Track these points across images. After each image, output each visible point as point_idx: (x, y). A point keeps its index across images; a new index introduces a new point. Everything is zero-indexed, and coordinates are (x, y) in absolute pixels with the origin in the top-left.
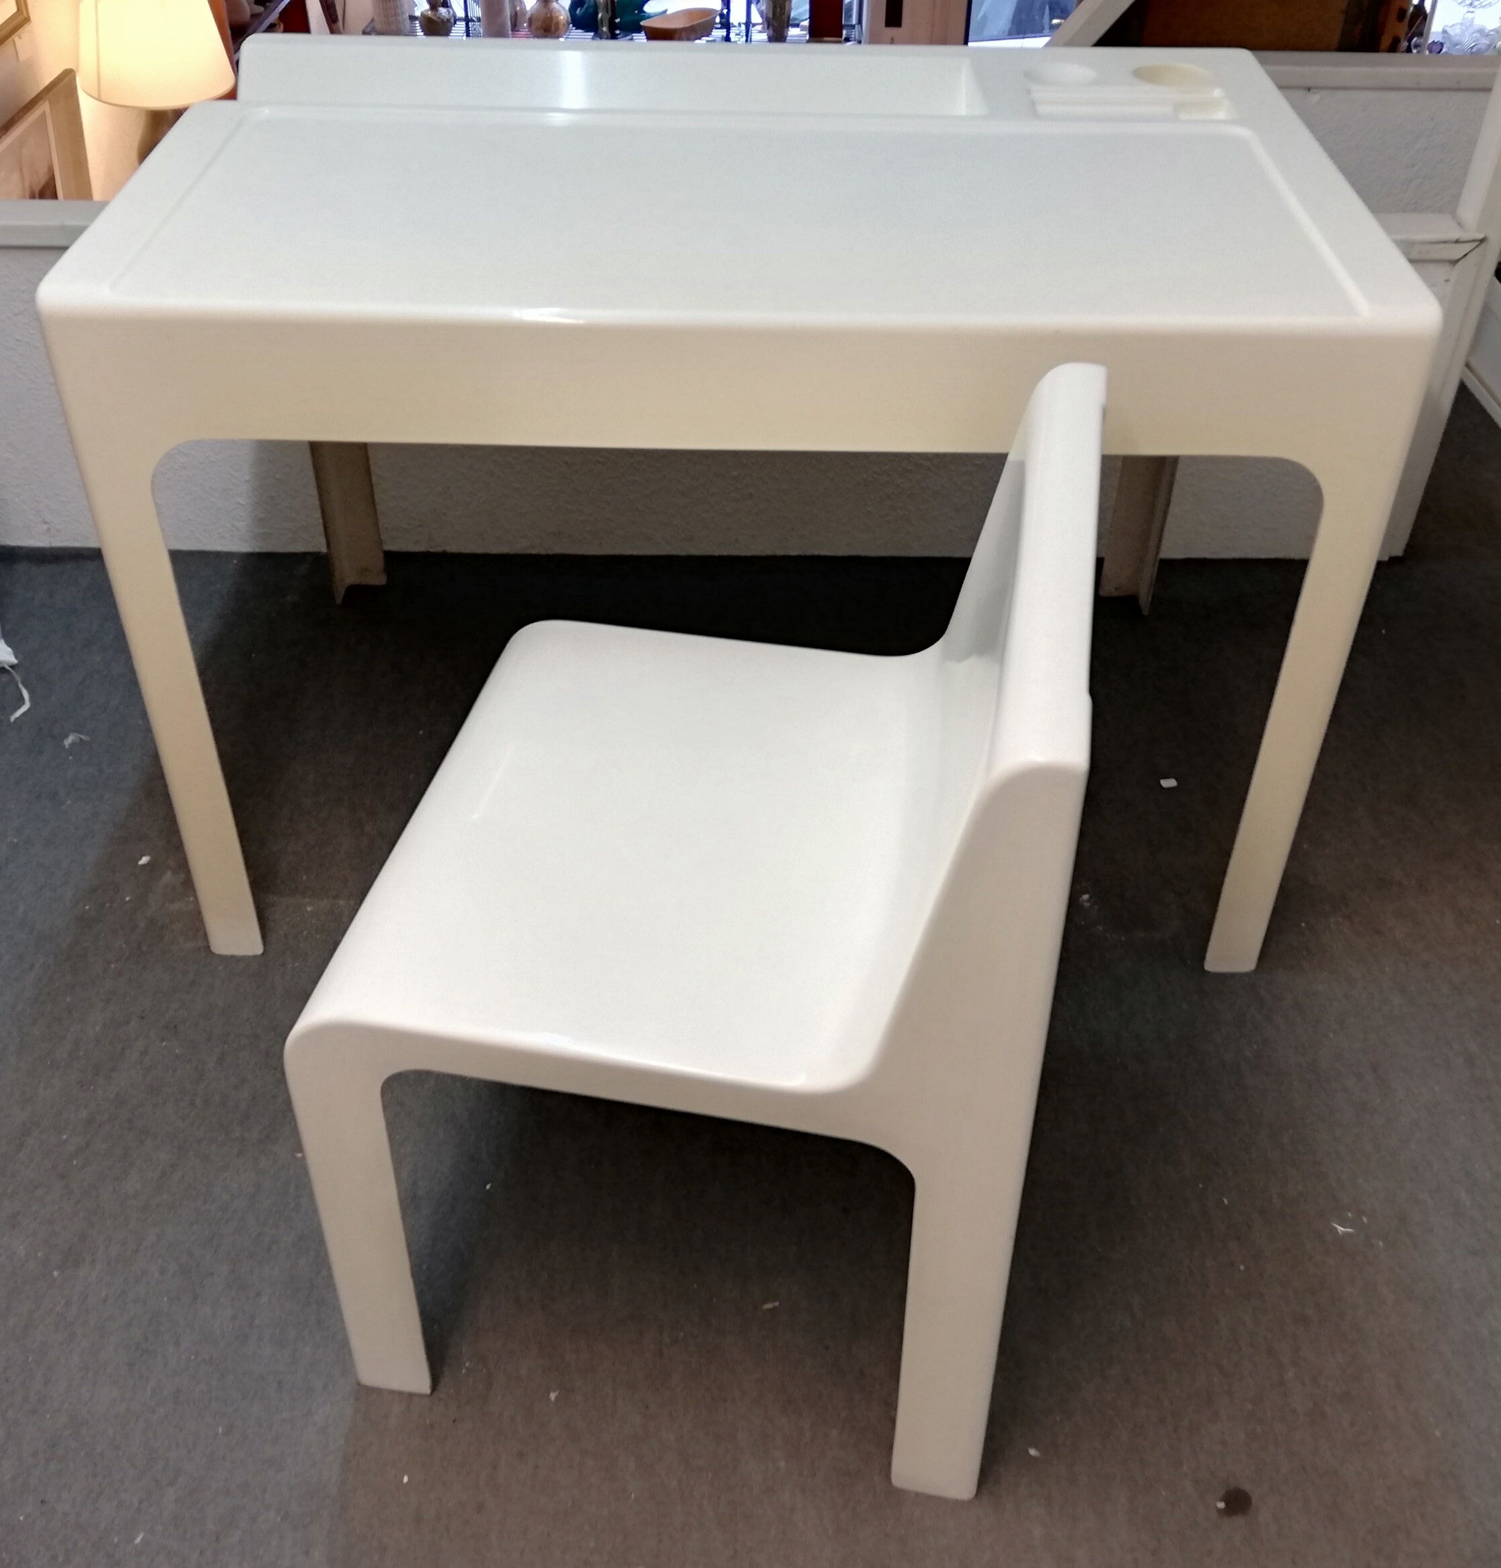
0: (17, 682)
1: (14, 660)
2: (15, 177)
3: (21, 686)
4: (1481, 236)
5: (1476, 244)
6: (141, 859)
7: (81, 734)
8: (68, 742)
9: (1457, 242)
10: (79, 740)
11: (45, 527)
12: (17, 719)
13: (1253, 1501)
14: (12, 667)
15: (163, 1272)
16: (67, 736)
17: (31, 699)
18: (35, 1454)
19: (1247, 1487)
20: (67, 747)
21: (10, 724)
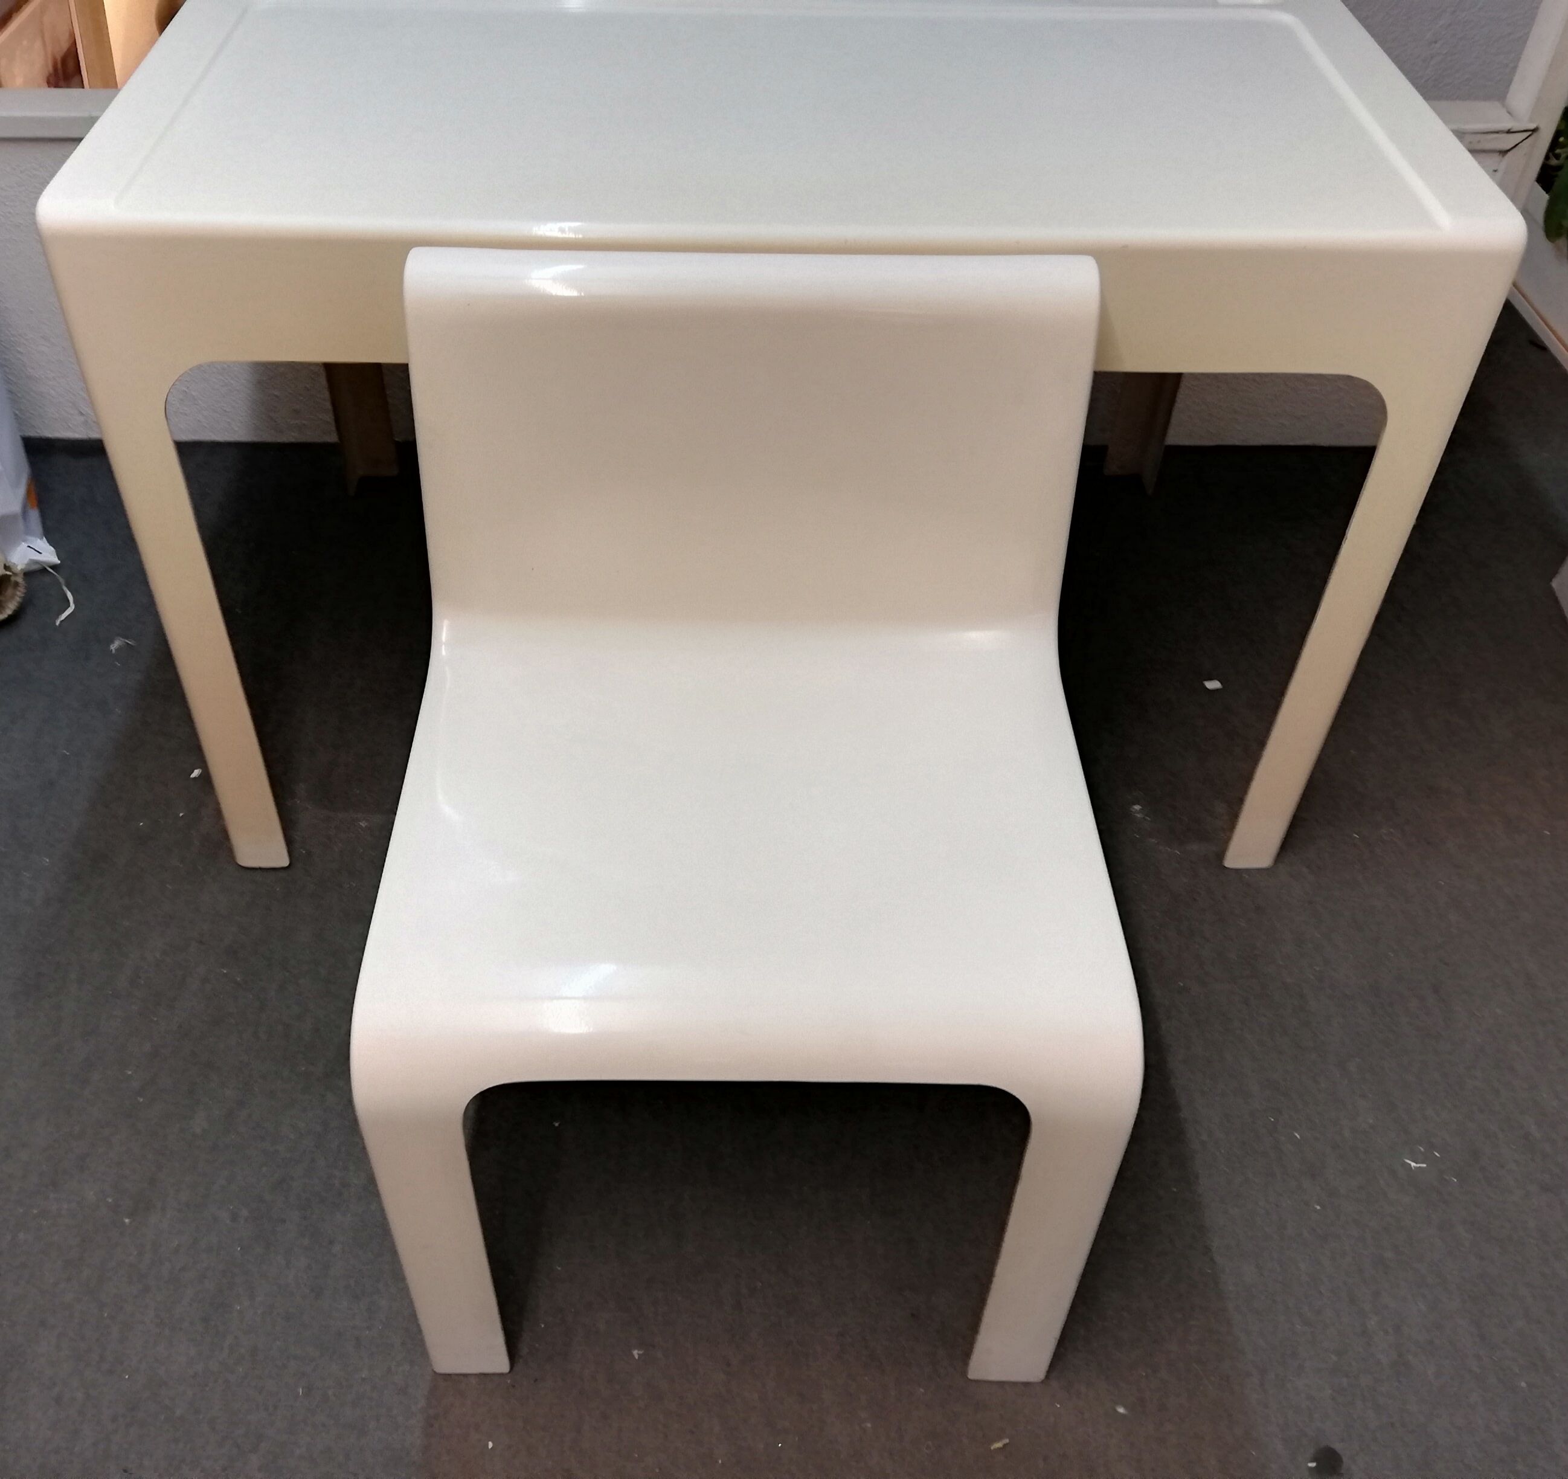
0: (60, 583)
1: (55, 560)
2: (38, 44)
3: (65, 588)
4: (1532, 126)
5: (1526, 134)
6: (193, 772)
7: (127, 639)
8: (114, 647)
9: (1509, 132)
10: (124, 644)
11: (82, 419)
12: (62, 621)
13: (1345, 1459)
14: (54, 567)
15: (234, 1218)
16: (112, 642)
17: (75, 602)
18: (114, 1419)
19: (1337, 1446)
20: (114, 651)
21: (56, 628)
